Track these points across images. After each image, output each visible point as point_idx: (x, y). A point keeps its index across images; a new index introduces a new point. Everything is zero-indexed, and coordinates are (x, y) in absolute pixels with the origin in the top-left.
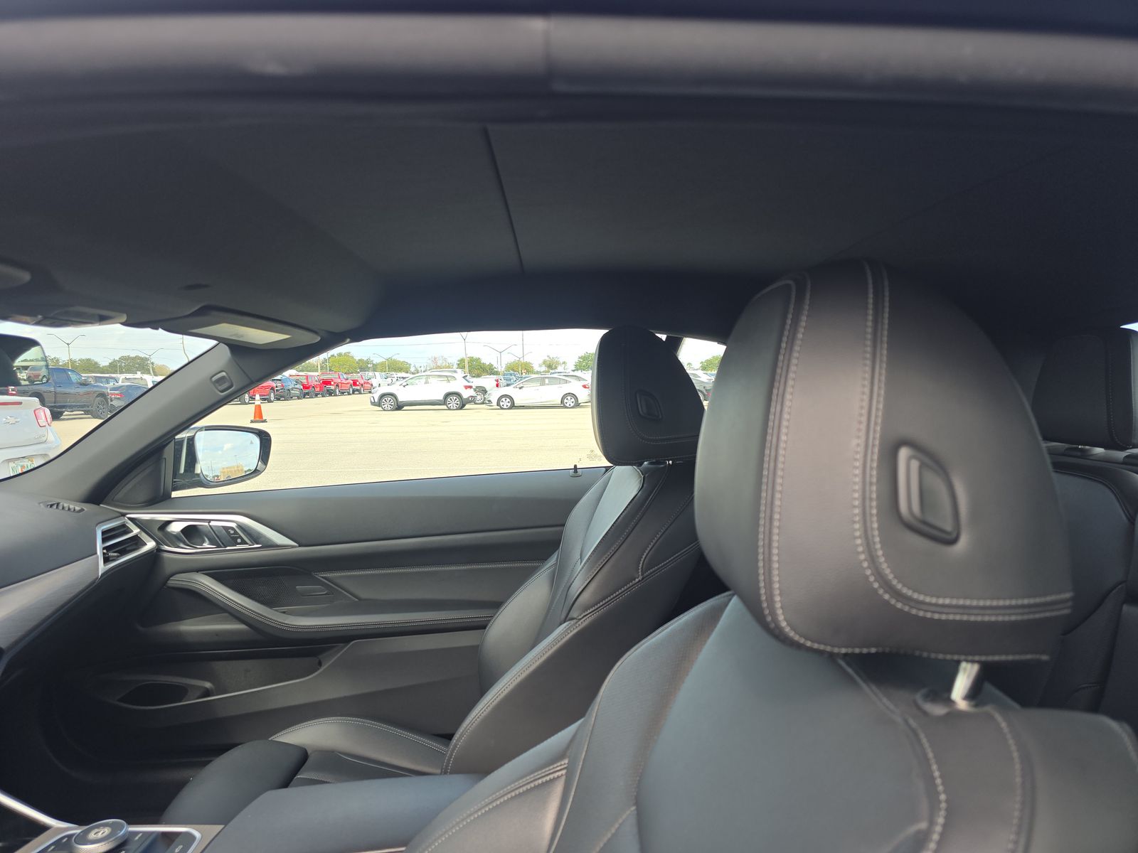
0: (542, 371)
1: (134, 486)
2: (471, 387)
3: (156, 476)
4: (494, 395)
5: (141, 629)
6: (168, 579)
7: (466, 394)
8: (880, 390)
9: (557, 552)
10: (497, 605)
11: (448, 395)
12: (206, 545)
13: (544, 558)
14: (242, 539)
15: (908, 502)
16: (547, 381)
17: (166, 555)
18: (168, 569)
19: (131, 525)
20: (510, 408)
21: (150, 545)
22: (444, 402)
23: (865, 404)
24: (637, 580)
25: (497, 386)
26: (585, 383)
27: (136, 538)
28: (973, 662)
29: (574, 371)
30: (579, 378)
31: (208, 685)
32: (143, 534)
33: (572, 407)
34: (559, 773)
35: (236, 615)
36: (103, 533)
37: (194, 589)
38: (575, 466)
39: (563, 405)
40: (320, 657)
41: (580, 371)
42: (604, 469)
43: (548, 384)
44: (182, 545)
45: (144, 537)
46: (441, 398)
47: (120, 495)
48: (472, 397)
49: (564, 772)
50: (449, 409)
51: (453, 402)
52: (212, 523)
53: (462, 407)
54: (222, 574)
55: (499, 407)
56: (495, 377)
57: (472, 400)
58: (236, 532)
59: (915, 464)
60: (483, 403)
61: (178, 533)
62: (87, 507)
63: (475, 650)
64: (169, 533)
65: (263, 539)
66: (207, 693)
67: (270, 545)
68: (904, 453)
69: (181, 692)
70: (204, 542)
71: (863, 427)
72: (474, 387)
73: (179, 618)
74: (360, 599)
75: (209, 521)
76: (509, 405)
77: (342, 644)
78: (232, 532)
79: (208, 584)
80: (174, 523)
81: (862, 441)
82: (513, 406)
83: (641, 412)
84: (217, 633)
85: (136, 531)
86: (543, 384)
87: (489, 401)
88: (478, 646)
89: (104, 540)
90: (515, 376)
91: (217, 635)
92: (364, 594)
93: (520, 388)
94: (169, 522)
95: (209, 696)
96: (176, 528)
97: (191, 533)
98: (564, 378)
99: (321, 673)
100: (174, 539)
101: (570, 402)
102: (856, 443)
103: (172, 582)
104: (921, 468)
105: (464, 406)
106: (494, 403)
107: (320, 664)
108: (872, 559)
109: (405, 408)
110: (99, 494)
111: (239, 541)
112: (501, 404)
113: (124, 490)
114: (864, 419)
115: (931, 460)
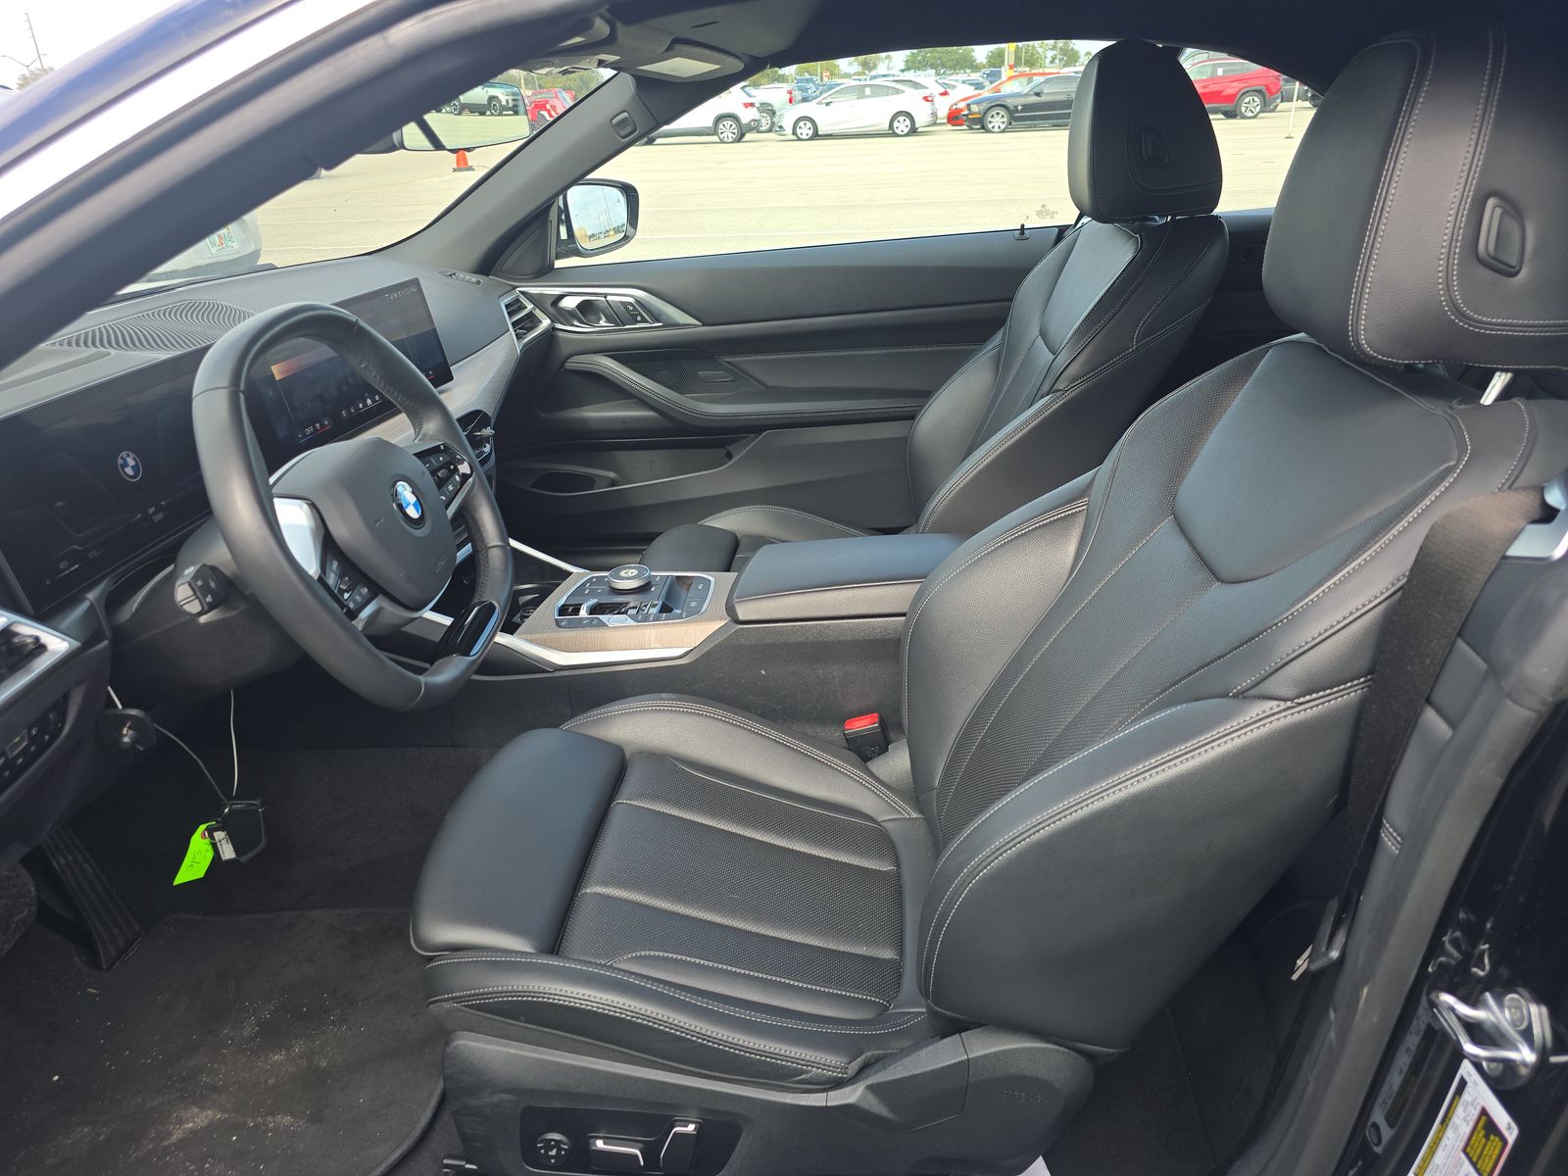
0: (853, 72)
1: (521, 255)
2: (752, 105)
3: (542, 243)
4: (787, 118)
5: (543, 415)
6: (565, 361)
7: (747, 116)
8: (1482, 150)
9: (1002, 330)
10: (926, 395)
11: (719, 119)
12: (602, 323)
13: (983, 339)
14: (642, 317)
15: (1486, 243)
16: (868, 91)
17: (561, 334)
18: (565, 350)
19: (523, 299)
20: (811, 139)
21: (546, 322)
22: (713, 131)
23: (1468, 161)
24: (1131, 350)
25: (791, 101)
26: (925, 93)
27: (531, 315)
28: (1507, 371)
29: (903, 71)
30: (916, 85)
31: (612, 475)
32: (537, 310)
33: (906, 135)
34: (1081, 508)
35: (643, 401)
36: (507, 306)
37: (600, 372)
38: (1023, 226)
39: (891, 133)
40: (729, 448)
41: (912, 71)
42: (1057, 229)
43: (869, 97)
44: (576, 323)
45: (538, 313)
46: (710, 124)
47: (508, 265)
48: (755, 120)
49: (1084, 507)
50: (722, 142)
51: (728, 129)
52: (609, 298)
53: (740, 139)
54: (625, 355)
55: (795, 137)
56: (786, 87)
57: (754, 127)
58: (635, 309)
59: (1498, 211)
60: (770, 131)
61: (573, 309)
62: (481, 278)
63: (904, 443)
64: (562, 308)
65: (664, 317)
66: (613, 483)
67: (671, 325)
68: (1491, 202)
69: (589, 482)
70: (600, 319)
71: (1463, 181)
72: (757, 105)
73: (580, 405)
74: (767, 387)
75: (605, 295)
76: (811, 132)
77: (752, 435)
78: (631, 308)
79: (609, 365)
80: (566, 299)
81: (1458, 194)
82: (816, 135)
83: (1144, 156)
84: (624, 420)
85: (530, 307)
86: (861, 96)
87: (781, 127)
88: (907, 438)
89: (510, 314)
90: (814, 83)
91: (624, 422)
92: (771, 381)
93: (828, 104)
94: (561, 297)
95: (615, 486)
96: (570, 303)
97: (587, 309)
98: (894, 85)
99: (732, 465)
100: (568, 316)
101: (902, 126)
102: (1454, 195)
103: (569, 365)
104: (1502, 214)
105: (742, 135)
106: (789, 130)
107: (729, 456)
108: (1448, 287)
109: (658, 141)
110: (487, 266)
111: (639, 318)
112: (799, 131)
113: (509, 262)
114: (1465, 174)
115: (1513, 209)
